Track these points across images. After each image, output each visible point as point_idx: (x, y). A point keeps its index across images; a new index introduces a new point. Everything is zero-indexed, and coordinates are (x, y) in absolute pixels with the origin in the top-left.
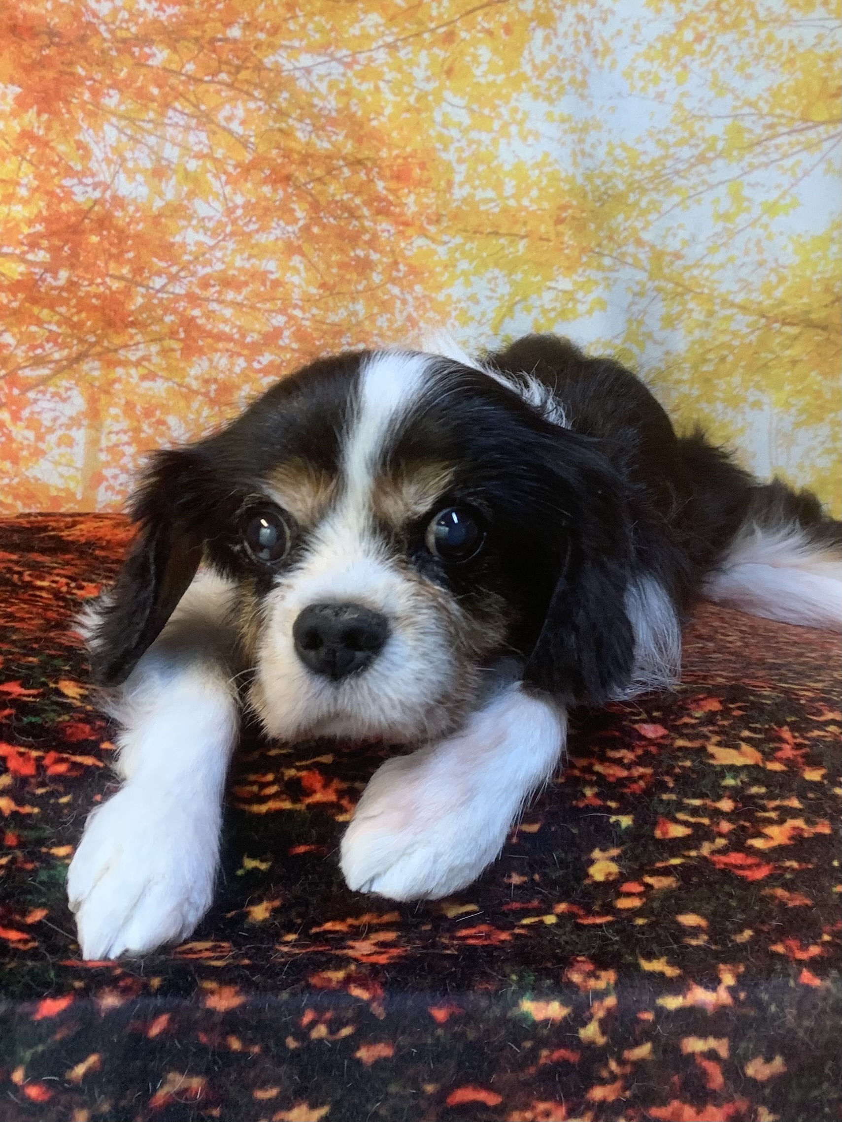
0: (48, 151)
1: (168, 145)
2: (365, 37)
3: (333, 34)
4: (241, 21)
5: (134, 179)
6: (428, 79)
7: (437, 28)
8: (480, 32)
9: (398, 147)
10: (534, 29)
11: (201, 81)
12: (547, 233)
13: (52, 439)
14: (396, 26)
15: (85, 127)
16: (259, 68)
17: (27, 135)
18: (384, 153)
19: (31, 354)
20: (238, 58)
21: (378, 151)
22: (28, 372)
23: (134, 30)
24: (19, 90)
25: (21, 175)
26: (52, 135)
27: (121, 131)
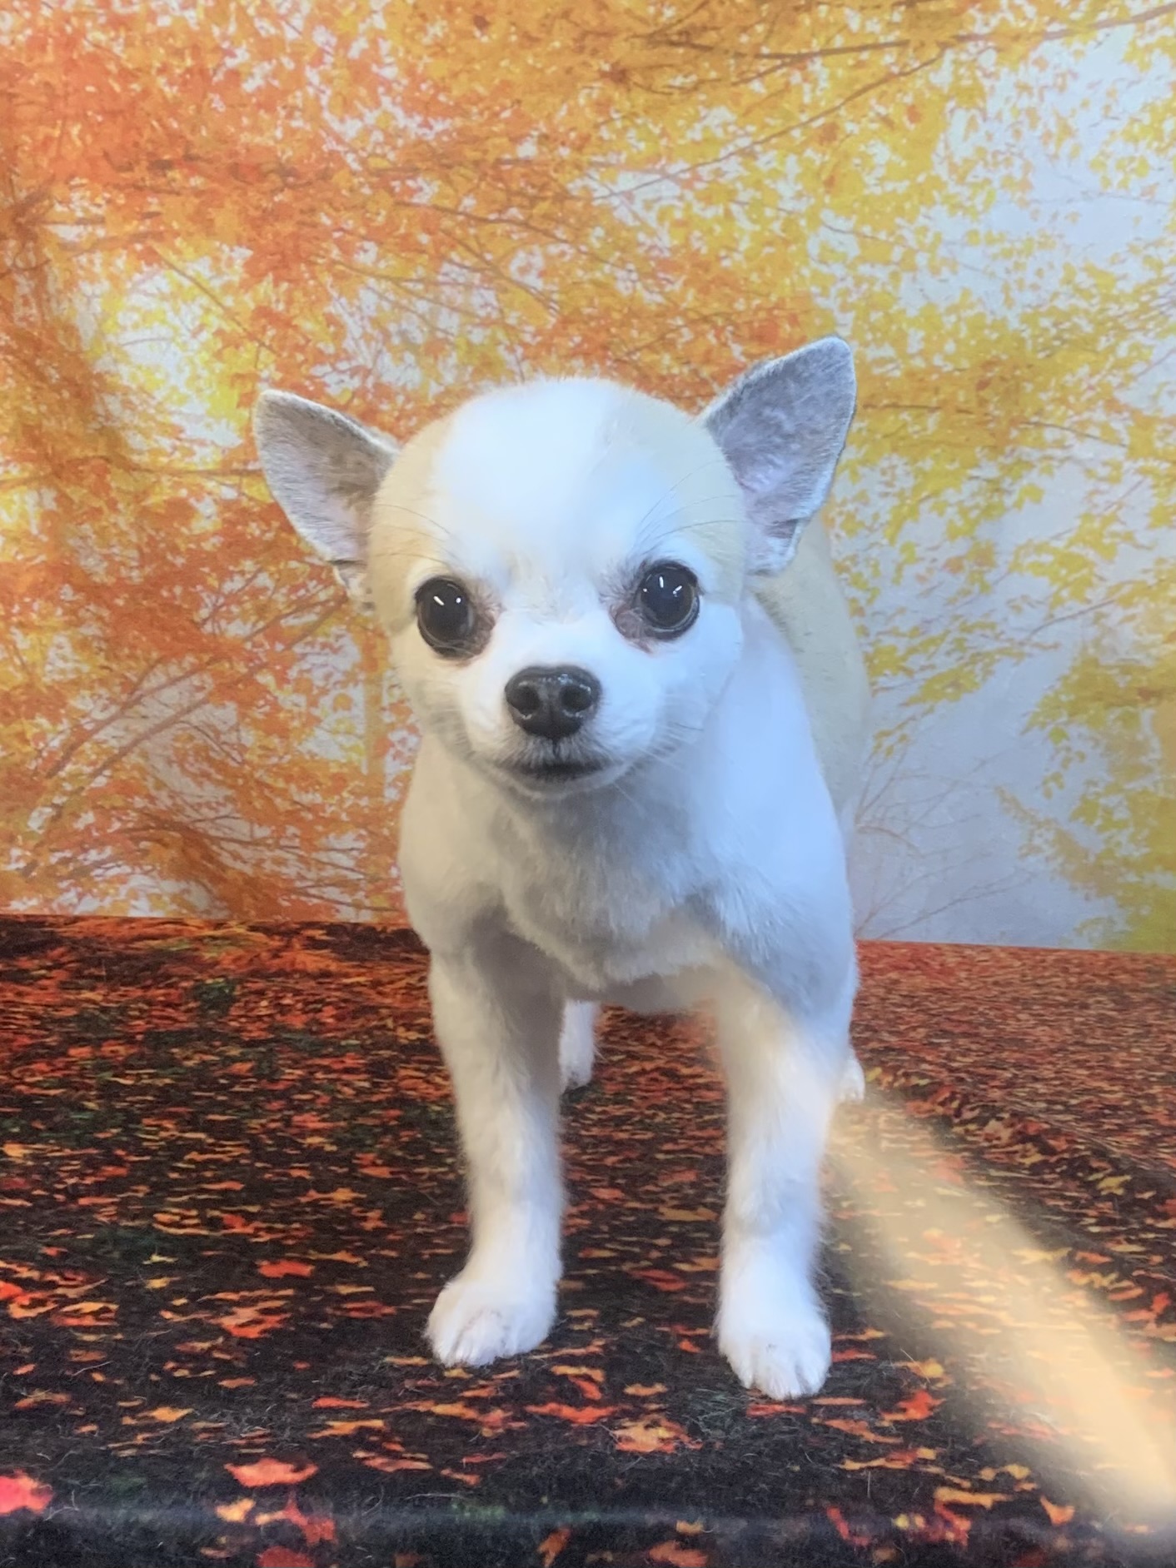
0: (290, 332)
1: (445, 311)
2: (709, 140)
3: (664, 142)
4: (535, 133)
5: (402, 359)
6: (799, 196)
7: (812, 120)
8: (872, 121)
9: (758, 294)
10: (952, 111)
11: (486, 221)
12: (966, 402)
13: (326, 701)
14: (752, 123)
15: (335, 294)
16: (563, 196)
17: (264, 313)
18: (740, 305)
19: (293, 597)
20: (533, 186)
21: (733, 301)
22: (291, 621)
23: (392, 156)
24: (249, 253)
25: (261, 366)
26: (294, 311)
27: (381, 296)
